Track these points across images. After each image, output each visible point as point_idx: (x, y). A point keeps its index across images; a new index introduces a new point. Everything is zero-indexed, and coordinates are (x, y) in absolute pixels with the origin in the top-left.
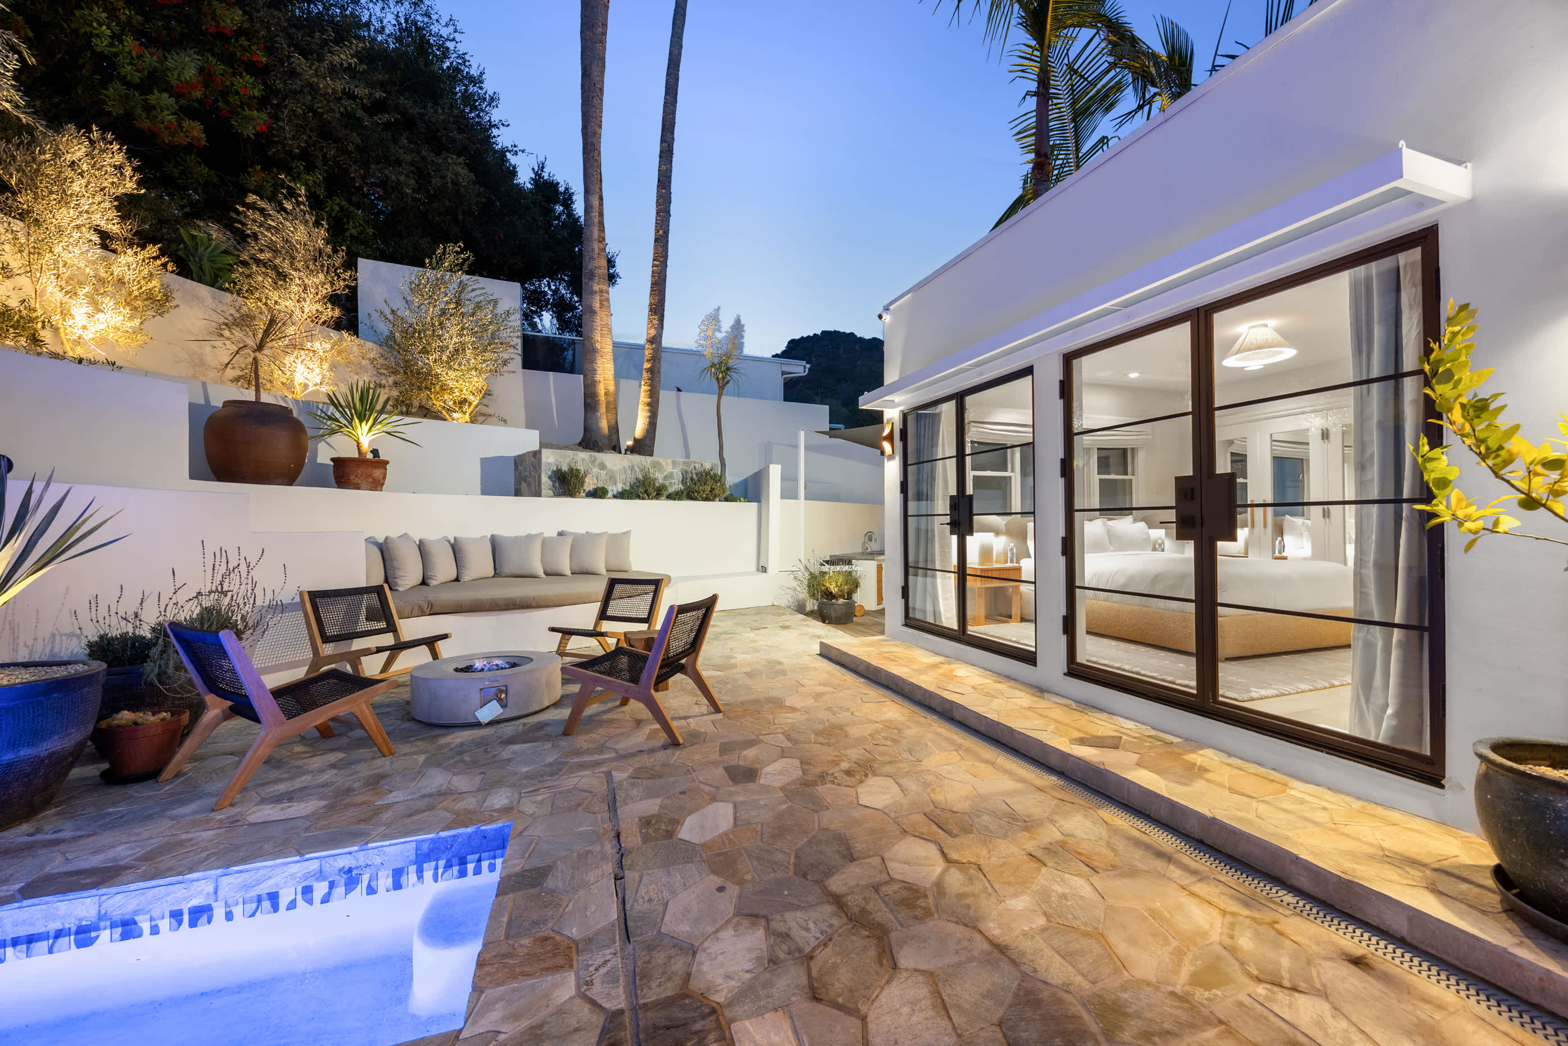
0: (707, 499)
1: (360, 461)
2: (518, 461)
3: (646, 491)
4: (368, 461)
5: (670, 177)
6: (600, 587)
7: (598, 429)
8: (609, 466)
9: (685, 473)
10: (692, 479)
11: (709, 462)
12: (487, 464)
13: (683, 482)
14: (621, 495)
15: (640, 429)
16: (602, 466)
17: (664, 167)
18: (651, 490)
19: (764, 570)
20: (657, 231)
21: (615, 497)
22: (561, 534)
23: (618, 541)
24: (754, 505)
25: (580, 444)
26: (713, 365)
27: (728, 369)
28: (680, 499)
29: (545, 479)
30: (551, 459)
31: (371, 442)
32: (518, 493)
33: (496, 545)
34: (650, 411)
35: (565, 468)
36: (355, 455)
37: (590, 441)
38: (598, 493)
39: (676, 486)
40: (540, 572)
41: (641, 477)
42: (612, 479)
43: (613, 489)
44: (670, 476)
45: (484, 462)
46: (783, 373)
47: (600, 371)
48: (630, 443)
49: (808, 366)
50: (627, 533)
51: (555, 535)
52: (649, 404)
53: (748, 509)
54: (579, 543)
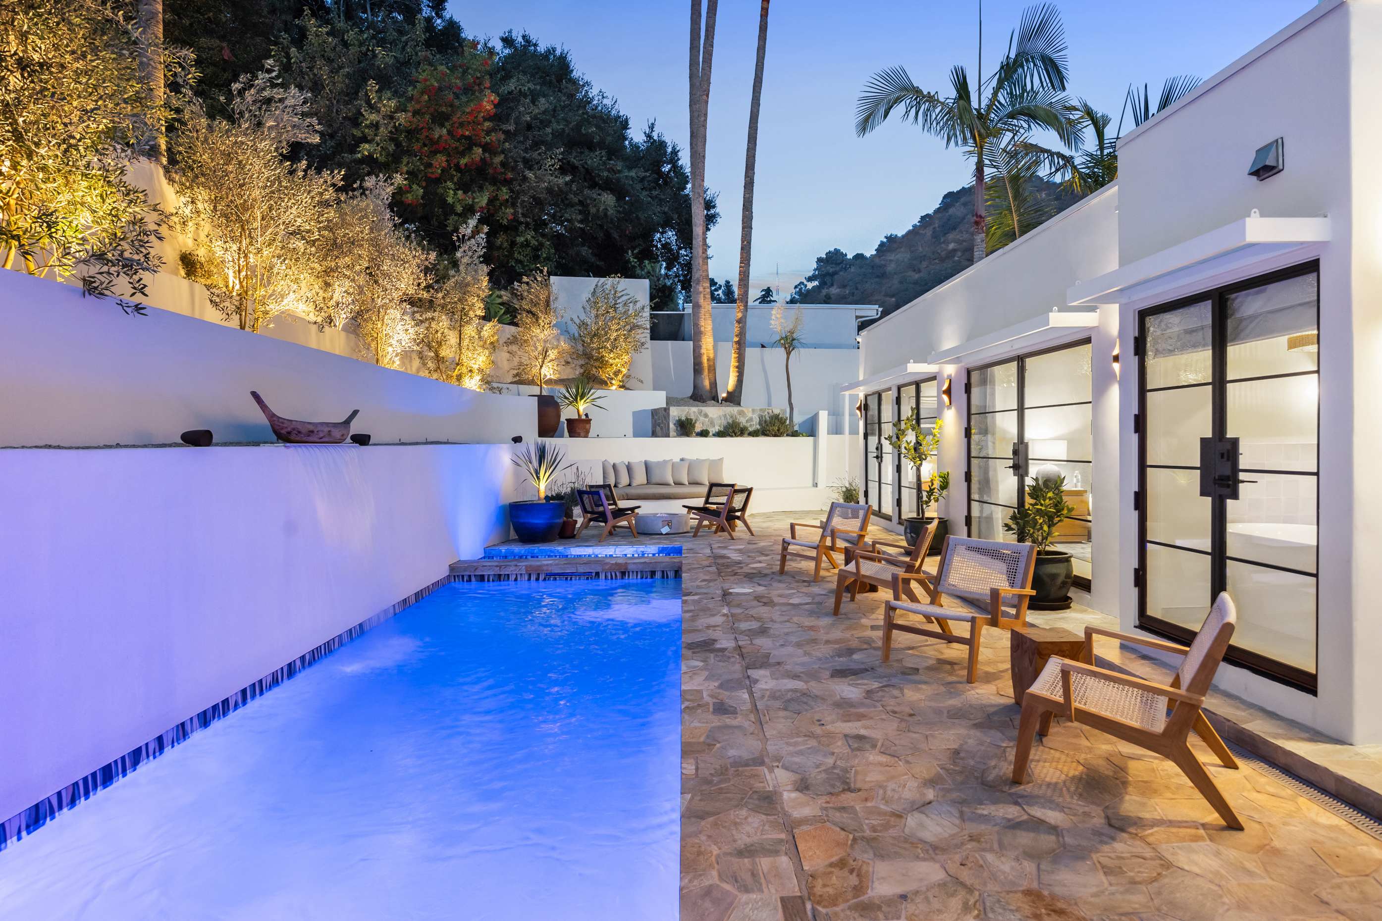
0: (775, 436)
1: (579, 420)
2: (654, 412)
3: (734, 432)
4: (583, 420)
5: (752, 201)
6: (704, 490)
7: (704, 386)
8: (710, 415)
9: (761, 417)
10: (766, 422)
11: (779, 407)
12: (636, 415)
13: (760, 424)
14: (720, 434)
15: (731, 385)
16: (706, 416)
17: (747, 196)
18: (737, 431)
19: (816, 485)
20: (743, 242)
21: (714, 435)
22: (682, 460)
23: (716, 464)
24: (812, 438)
25: (691, 397)
26: (782, 338)
27: (793, 340)
28: (757, 436)
29: (672, 426)
30: (676, 413)
31: (584, 410)
32: (654, 434)
33: (647, 466)
34: (738, 372)
35: (683, 418)
36: (577, 417)
37: (698, 397)
38: (704, 434)
39: (755, 426)
40: (672, 482)
41: (730, 421)
42: (712, 424)
43: (713, 430)
44: (751, 419)
45: (635, 413)
46: (857, 317)
47: (704, 346)
48: (724, 395)
49: (881, 309)
50: (721, 460)
51: (678, 460)
52: (737, 367)
53: (805, 442)
54: (692, 466)
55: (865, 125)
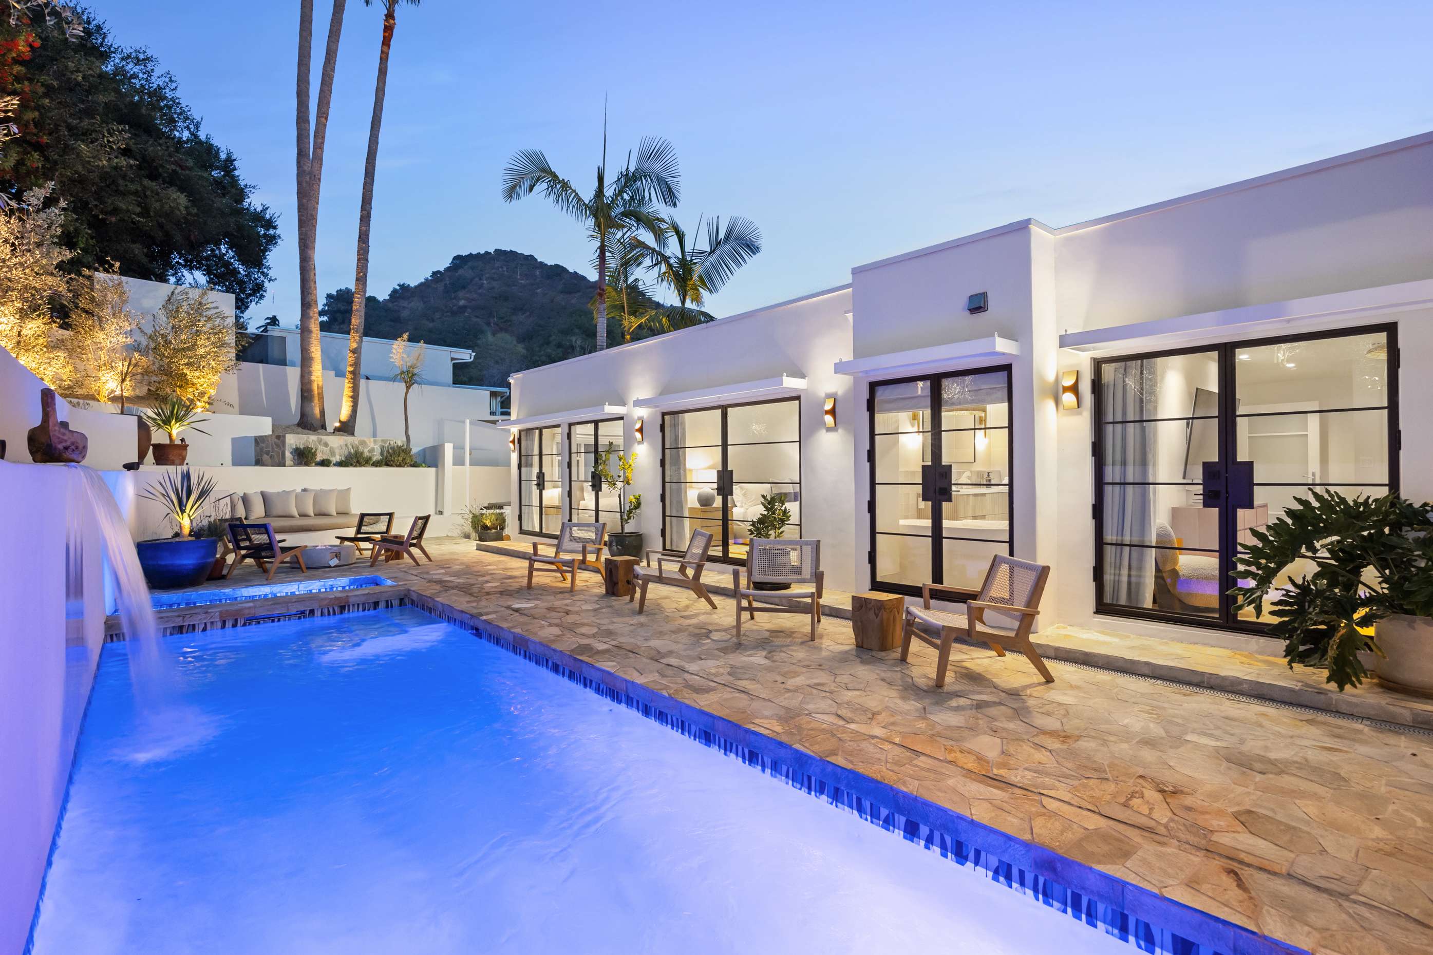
0: (400, 466)
1: (172, 446)
2: (258, 440)
3: (358, 462)
4: (177, 446)
5: (368, 235)
7: (313, 414)
8: (331, 444)
9: (382, 448)
10: (388, 451)
11: (400, 441)
12: (237, 442)
13: (382, 454)
14: (340, 464)
15: (345, 413)
16: (326, 445)
17: (364, 228)
18: (362, 461)
19: (441, 513)
20: (358, 273)
21: (335, 465)
22: (304, 490)
23: (344, 494)
24: (433, 470)
25: (299, 425)
26: (402, 373)
27: (413, 375)
28: (380, 466)
29: (288, 455)
30: (293, 440)
31: (178, 434)
32: (258, 462)
33: (264, 496)
34: (353, 402)
35: (302, 447)
36: (168, 442)
37: (308, 425)
38: (325, 463)
39: (377, 457)
40: (296, 514)
41: (353, 451)
42: (332, 453)
43: (336, 458)
44: (371, 451)
45: (235, 441)
46: (452, 359)
47: (314, 374)
48: (337, 424)
49: (474, 354)
50: (349, 489)
51: (300, 491)
52: (352, 397)
53: (430, 473)
54: (319, 496)
55: (511, 193)
